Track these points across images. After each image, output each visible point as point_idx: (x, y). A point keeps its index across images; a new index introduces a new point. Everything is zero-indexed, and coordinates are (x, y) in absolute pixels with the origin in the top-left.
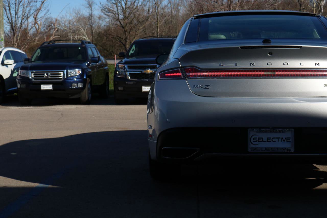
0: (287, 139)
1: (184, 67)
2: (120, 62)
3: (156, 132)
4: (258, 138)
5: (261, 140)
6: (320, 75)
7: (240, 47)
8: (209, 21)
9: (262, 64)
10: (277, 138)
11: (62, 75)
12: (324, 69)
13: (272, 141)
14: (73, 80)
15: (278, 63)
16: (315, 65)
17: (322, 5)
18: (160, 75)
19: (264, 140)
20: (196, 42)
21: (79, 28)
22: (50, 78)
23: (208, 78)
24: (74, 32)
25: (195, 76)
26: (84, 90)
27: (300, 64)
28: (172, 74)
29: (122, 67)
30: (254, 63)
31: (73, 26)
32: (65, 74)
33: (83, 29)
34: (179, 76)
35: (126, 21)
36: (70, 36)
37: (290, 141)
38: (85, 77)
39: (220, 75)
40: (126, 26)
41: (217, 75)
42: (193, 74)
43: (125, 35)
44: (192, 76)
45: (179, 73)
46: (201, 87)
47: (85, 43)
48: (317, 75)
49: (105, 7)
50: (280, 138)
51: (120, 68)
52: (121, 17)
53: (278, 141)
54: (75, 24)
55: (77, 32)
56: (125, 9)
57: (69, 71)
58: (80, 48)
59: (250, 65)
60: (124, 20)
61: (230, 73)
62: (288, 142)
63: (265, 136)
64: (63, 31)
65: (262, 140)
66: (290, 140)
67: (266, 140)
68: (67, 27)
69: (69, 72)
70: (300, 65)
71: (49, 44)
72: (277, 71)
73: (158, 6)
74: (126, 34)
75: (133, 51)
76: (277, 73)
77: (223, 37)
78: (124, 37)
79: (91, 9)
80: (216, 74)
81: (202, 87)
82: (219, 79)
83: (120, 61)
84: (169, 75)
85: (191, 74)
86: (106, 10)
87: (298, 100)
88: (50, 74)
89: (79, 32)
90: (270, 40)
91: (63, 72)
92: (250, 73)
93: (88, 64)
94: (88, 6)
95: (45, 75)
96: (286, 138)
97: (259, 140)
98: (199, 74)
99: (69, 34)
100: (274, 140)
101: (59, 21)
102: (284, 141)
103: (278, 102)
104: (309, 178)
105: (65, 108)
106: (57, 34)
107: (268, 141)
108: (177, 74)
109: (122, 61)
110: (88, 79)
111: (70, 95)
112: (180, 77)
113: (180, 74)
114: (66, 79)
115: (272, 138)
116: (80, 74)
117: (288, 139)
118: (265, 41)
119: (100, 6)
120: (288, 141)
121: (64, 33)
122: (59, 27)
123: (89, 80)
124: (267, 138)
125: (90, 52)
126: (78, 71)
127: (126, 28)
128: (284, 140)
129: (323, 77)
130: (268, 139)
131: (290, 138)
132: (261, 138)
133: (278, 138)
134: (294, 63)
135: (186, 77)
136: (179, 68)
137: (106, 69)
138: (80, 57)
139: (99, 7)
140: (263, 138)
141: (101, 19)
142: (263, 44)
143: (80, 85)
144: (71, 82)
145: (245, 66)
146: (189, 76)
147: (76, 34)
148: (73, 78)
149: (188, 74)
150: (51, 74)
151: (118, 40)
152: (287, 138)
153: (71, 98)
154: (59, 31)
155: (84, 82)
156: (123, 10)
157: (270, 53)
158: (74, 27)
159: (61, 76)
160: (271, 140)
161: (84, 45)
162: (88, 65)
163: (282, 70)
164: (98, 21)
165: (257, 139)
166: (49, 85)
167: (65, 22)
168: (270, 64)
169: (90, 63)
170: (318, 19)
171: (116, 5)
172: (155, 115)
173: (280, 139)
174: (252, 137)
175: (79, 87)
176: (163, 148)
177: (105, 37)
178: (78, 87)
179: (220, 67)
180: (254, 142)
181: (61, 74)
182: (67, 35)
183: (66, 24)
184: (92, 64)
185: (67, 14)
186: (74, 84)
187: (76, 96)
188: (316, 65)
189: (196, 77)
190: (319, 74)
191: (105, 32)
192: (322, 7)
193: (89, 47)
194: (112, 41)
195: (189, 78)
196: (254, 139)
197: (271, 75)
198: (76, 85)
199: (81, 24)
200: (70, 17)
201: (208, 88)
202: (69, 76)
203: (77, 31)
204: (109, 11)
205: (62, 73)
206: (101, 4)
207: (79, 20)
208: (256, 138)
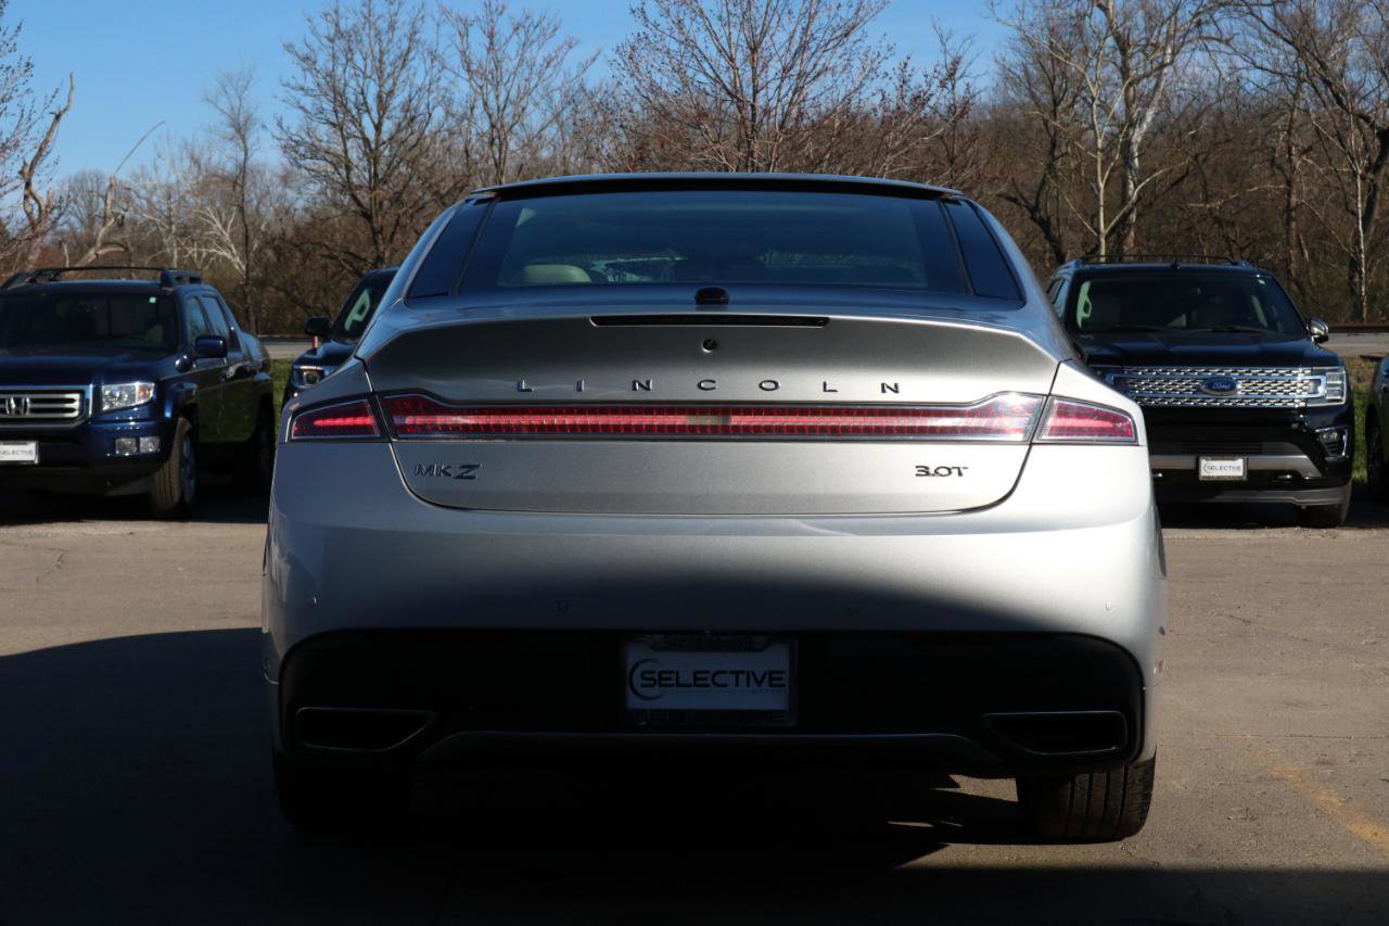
0: (772, 677)
1: (382, 394)
2: (307, 356)
3: (277, 646)
4: (661, 673)
5: (670, 679)
6: (901, 430)
7: (594, 319)
8: (520, 212)
9: (678, 383)
10: (731, 672)
11: (76, 405)
12: (918, 408)
13: (712, 686)
14: (124, 424)
15: (741, 383)
16: (884, 391)
17: (1133, 140)
18: (295, 423)
19: (681, 682)
20: (447, 294)
21: (204, 216)
22: (28, 414)
23: (474, 439)
24: (184, 232)
25: (423, 429)
26: (166, 465)
27: (825, 385)
28: (339, 422)
29: (316, 374)
30: (648, 383)
31: (182, 210)
32: (88, 401)
33: (221, 221)
34: (366, 429)
35: (378, 191)
36: (171, 245)
37: (783, 686)
38: (168, 414)
39: (519, 428)
40: (380, 213)
41: (508, 428)
42: (419, 420)
43: (373, 248)
44: (413, 428)
45: (366, 415)
46: (444, 471)
47: (174, 281)
48: (889, 430)
49: (298, 138)
50: (743, 672)
51: (305, 379)
52: (360, 176)
53: (737, 685)
54: (192, 200)
55: (198, 231)
56: (373, 146)
57: (106, 390)
58: (153, 300)
59: (635, 389)
60: (372, 189)
61: (556, 420)
62: (775, 688)
63: (685, 663)
64: (143, 228)
65: (674, 682)
66: (781, 679)
67: (691, 681)
68: (157, 213)
69: (107, 393)
70: (825, 390)
71: (32, 281)
72: (737, 412)
73: (502, 137)
74: (381, 242)
75: (360, 312)
76: (735, 420)
77: (577, 275)
78: (369, 255)
79: (242, 144)
80: (503, 420)
81: (448, 470)
82: (514, 442)
83: (308, 352)
84: (329, 422)
85: (409, 420)
86: (302, 150)
87: (812, 525)
88: (28, 400)
89: (204, 231)
90: (722, 293)
91: (82, 393)
92: (635, 420)
93: (183, 362)
94: (231, 131)
95: (10, 405)
96: (765, 673)
97: (661, 680)
98: (440, 420)
99: (165, 241)
100: (720, 679)
101: (129, 189)
102: (759, 683)
103: (736, 534)
104: (904, 824)
105: (85, 534)
106: (117, 239)
107: (700, 682)
108: (359, 421)
109: (314, 351)
110: (181, 419)
111: (109, 484)
112: (369, 433)
113: (369, 420)
114: (94, 419)
115: (712, 672)
116: (146, 400)
117: (774, 676)
118: (706, 297)
119: (277, 133)
120: (774, 682)
121: (145, 237)
122: (126, 211)
123: (188, 427)
124: (695, 673)
125: (194, 316)
126: (143, 389)
127: (378, 222)
128: (759, 678)
129: (911, 438)
130: (699, 676)
131: (783, 672)
132: (672, 672)
133: (737, 673)
134: (803, 384)
135: (388, 432)
136: (369, 395)
137: (260, 382)
138: (157, 333)
139: (274, 136)
140: (677, 674)
141: (294, 184)
142: (698, 309)
143: (148, 445)
144: (114, 431)
145: (615, 392)
146: (404, 429)
147: (193, 241)
148: (124, 417)
149: (397, 420)
150: (33, 401)
151: (348, 267)
152: (771, 673)
153: (112, 493)
154: (128, 228)
155: (164, 431)
156: (368, 151)
157: (709, 344)
158: (187, 213)
159: (72, 410)
160: (709, 681)
161: (171, 289)
162: (185, 367)
163: (755, 409)
164: (280, 189)
165: (656, 676)
166: (24, 444)
167: (152, 192)
168: (709, 385)
169: (192, 359)
170: (941, 210)
171: (341, 129)
172: (272, 578)
173: (742, 678)
174: (637, 665)
175: (143, 451)
176: (300, 710)
177: (298, 255)
178: (138, 450)
179: (520, 394)
180: (643, 686)
181: (72, 401)
182: (157, 244)
183: (155, 199)
184: (199, 361)
185: (159, 160)
186: (123, 440)
187: (134, 488)
188: (887, 389)
189: (428, 432)
190: (896, 424)
191: (297, 235)
192: (1135, 148)
193: (190, 297)
194: (325, 267)
195: (400, 436)
196: (647, 676)
197: (714, 429)
198: (130, 445)
199: (212, 203)
200: (169, 176)
201: (472, 478)
202: (106, 408)
203: (195, 228)
204: (315, 151)
205: (76, 396)
206: (280, 124)
207: (203, 189)
208: (653, 672)
